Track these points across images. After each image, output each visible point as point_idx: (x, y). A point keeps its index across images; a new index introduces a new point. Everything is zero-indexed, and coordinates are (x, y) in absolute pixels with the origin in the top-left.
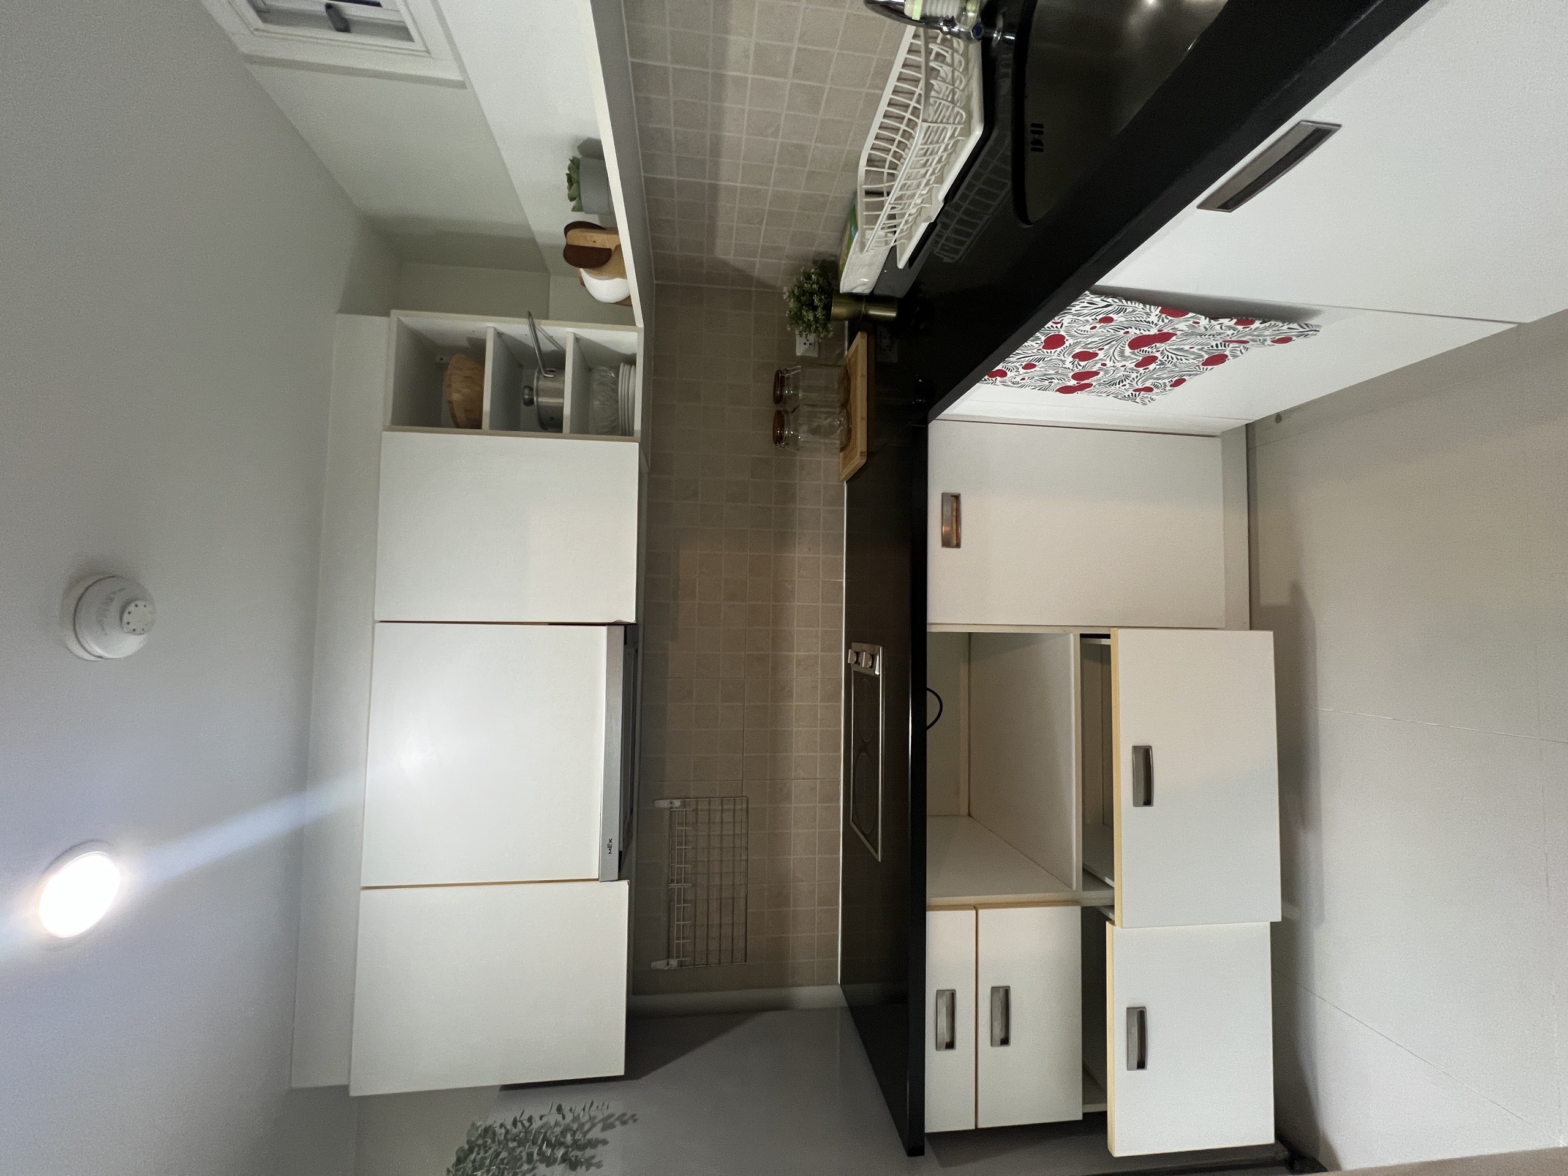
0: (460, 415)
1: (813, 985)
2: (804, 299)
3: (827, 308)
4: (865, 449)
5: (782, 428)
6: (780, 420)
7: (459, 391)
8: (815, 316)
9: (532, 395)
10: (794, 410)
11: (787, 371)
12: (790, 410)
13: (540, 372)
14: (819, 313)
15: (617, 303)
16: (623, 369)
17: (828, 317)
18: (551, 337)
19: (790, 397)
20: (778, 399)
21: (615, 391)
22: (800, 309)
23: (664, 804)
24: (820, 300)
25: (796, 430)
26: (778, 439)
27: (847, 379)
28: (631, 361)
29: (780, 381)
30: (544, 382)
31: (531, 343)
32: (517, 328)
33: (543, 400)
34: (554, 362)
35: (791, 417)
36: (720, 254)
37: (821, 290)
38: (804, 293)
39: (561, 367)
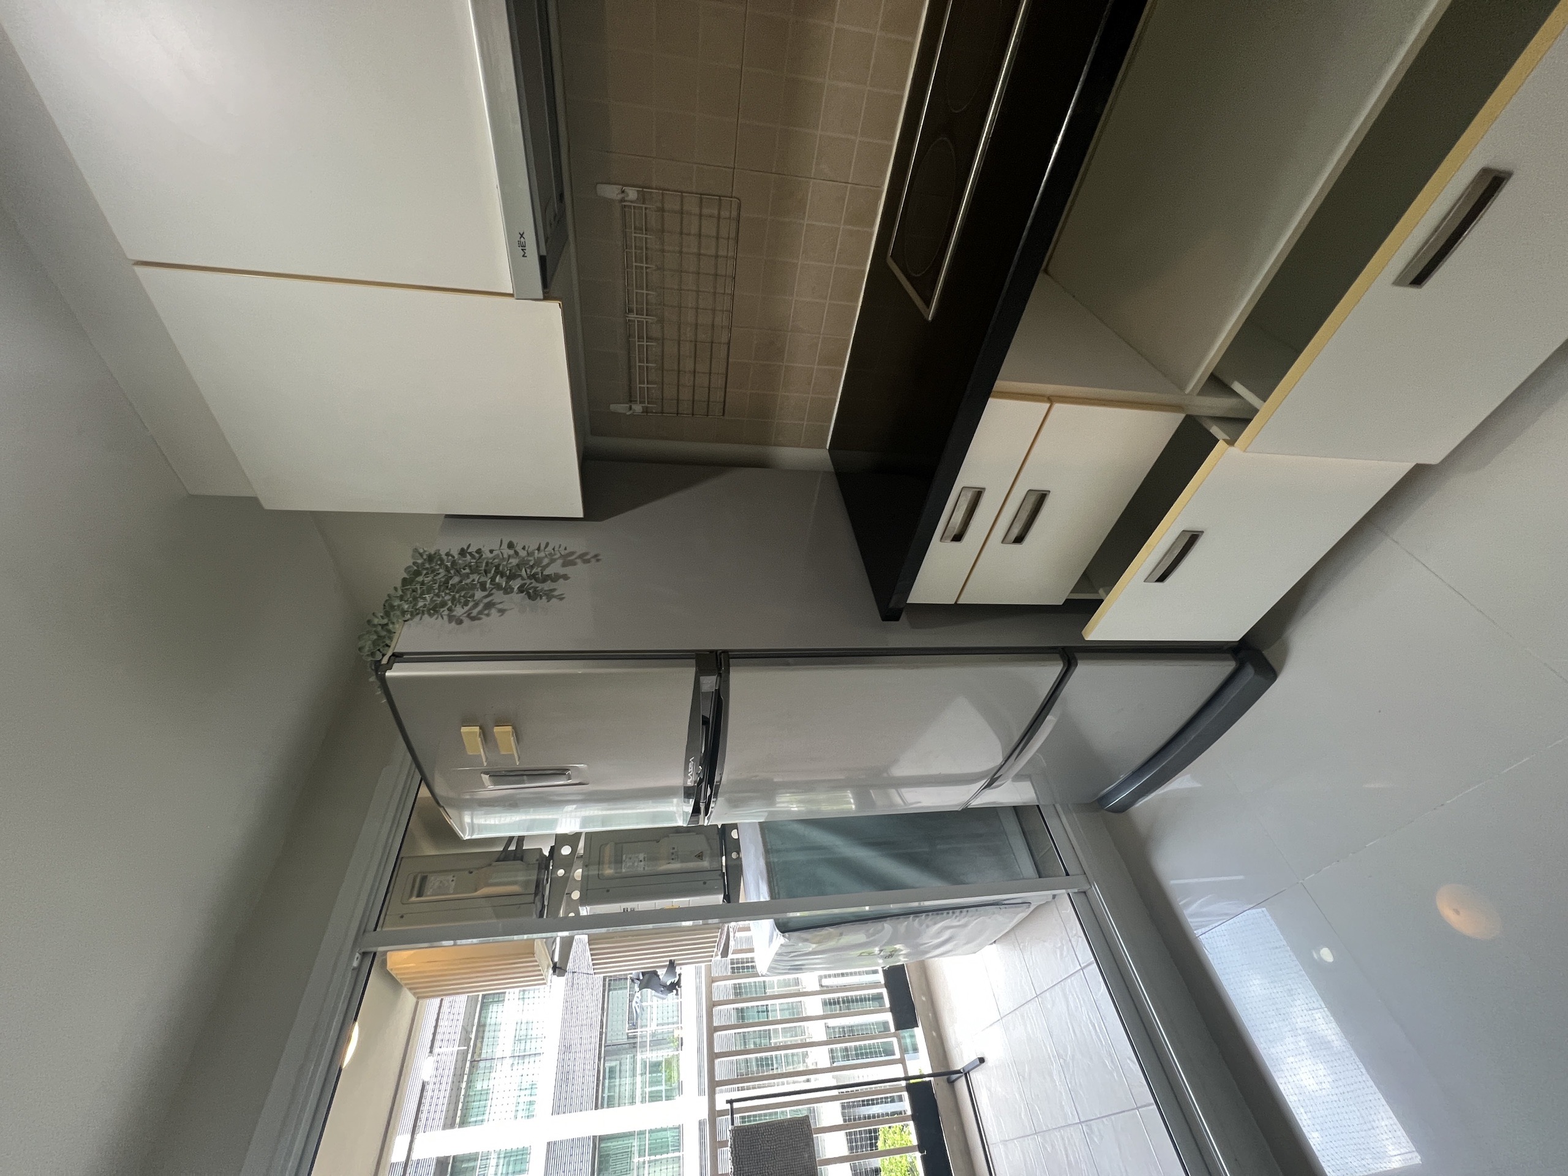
1: (798, 446)
23: (611, 192)
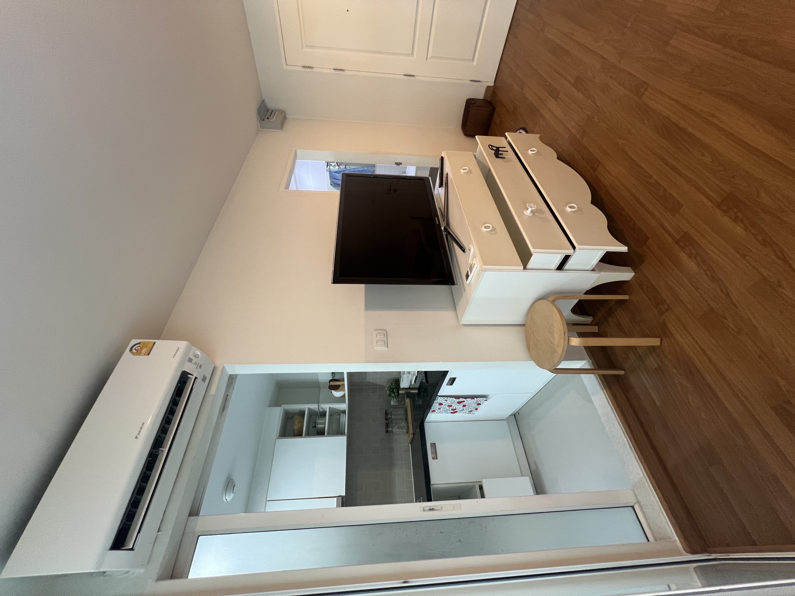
0: (296, 432)
2: (392, 390)
3: (398, 392)
4: (412, 432)
5: (388, 428)
6: (387, 425)
7: (297, 425)
8: (395, 395)
9: (316, 425)
10: (391, 422)
11: (388, 411)
12: (390, 422)
13: (318, 418)
14: (396, 394)
15: (341, 397)
16: (342, 414)
17: (398, 394)
18: (322, 408)
19: (389, 418)
20: (387, 419)
21: (339, 421)
22: (390, 393)
24: (396, 390)
25: (392, 428)
26: (387, 431)
27: (406, 411)
28: (344, 412)
29: (387, 414)
30: (320, 421)
31: (318, 410)
32: (314, 407)
33: (319, 426)
34: (323, 414)
35: (390, 424)
36: (368, 380)
37: (396, 388)
38: (391, 388)
39: (325, 416)
